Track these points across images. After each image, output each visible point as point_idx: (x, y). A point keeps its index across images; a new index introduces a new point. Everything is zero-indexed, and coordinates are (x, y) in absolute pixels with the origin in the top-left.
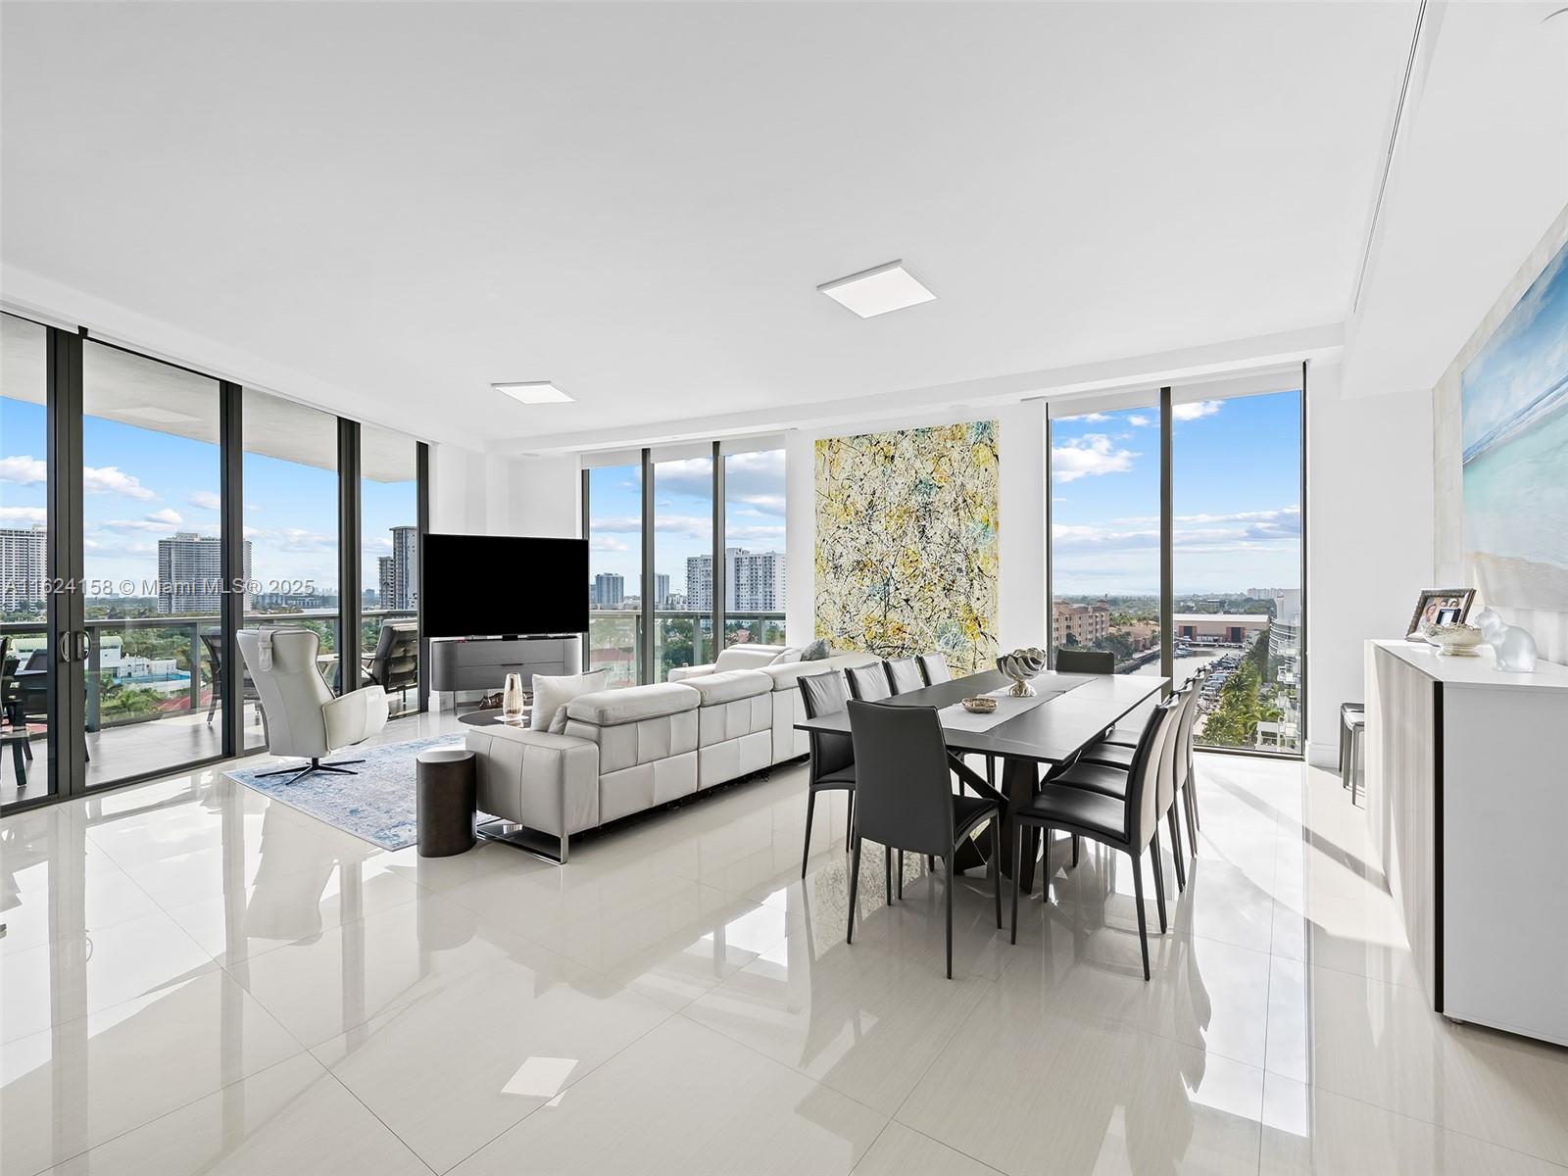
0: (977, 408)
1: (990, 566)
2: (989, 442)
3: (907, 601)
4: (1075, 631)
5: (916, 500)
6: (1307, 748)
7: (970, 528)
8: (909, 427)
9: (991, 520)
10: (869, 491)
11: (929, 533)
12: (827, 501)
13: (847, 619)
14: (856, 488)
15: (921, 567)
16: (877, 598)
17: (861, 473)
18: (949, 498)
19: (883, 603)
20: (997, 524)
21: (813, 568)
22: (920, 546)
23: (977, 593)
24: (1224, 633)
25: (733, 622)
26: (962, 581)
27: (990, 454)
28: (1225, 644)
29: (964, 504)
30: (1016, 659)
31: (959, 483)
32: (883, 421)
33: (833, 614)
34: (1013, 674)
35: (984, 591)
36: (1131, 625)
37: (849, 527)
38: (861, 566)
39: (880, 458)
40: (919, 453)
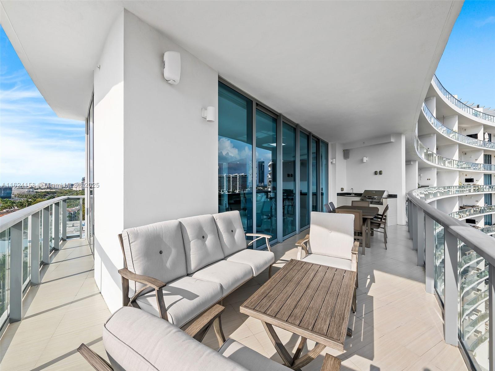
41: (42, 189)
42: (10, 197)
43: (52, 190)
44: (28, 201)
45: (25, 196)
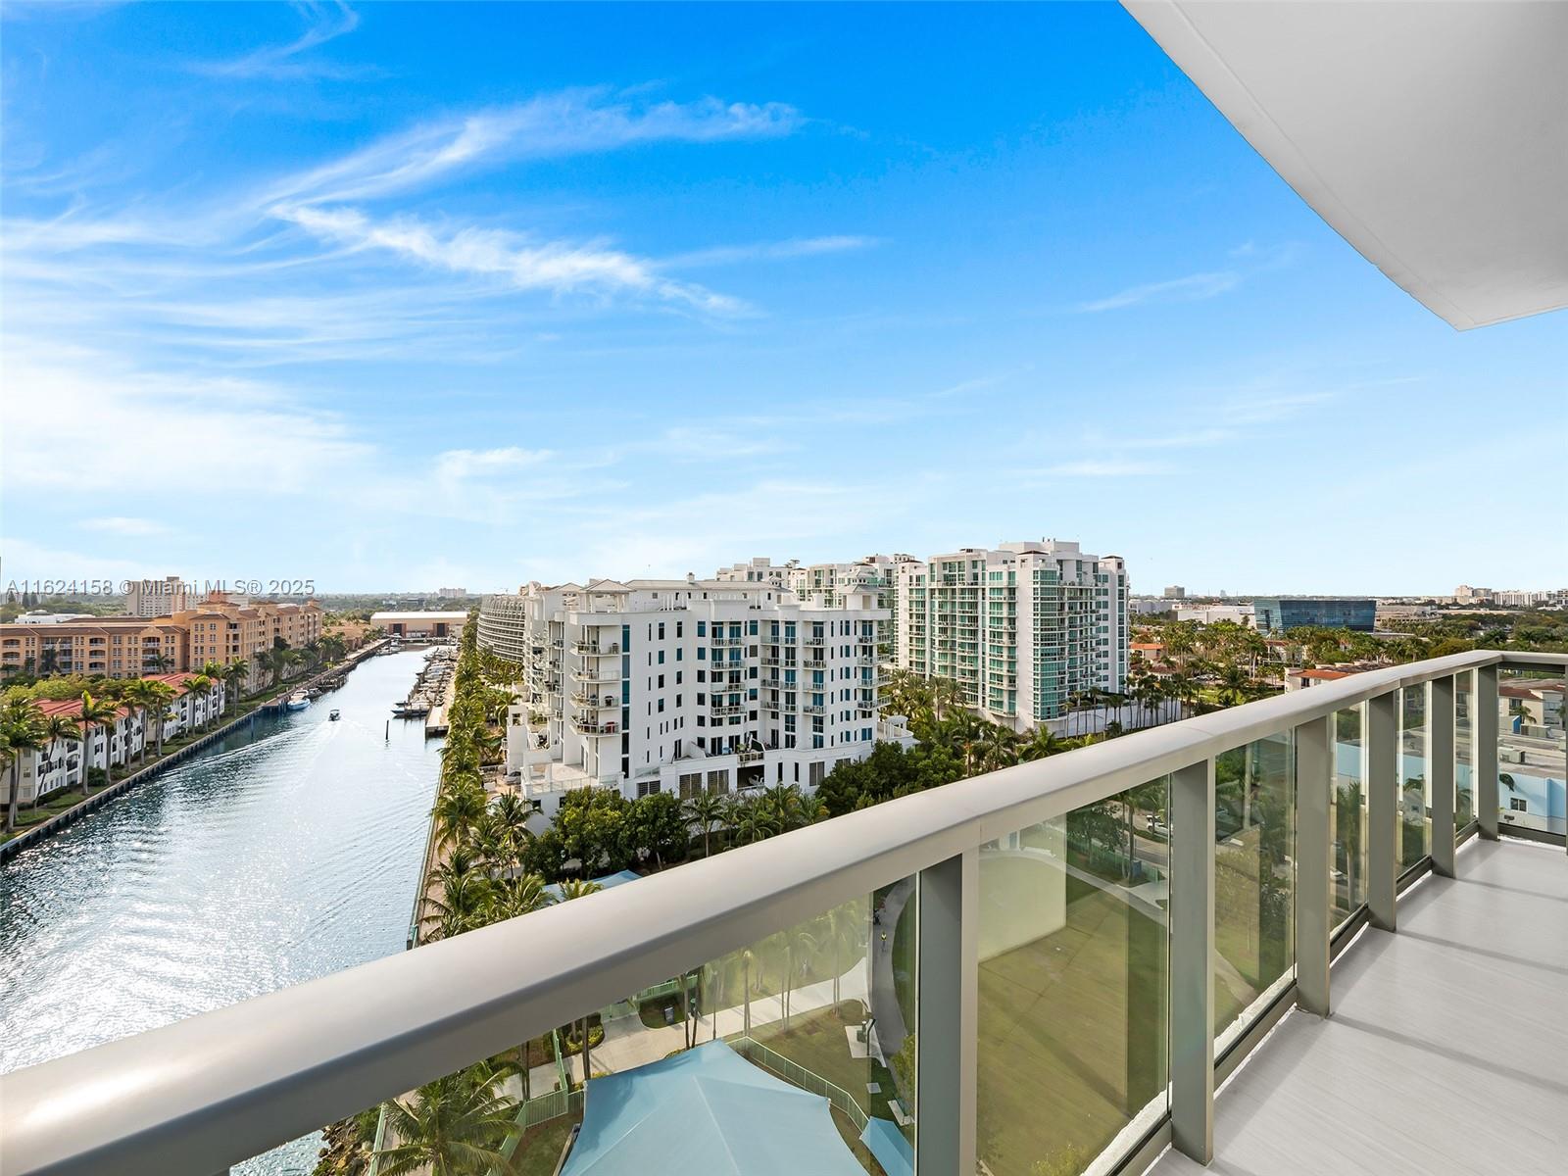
4: (284, 635)
24: (432, 629)
28: (433, 639)
41: (1463, 607)
42: (1371, 628)
43: (1495, 612)
44: (1419, 643)
45: (1411, 625)
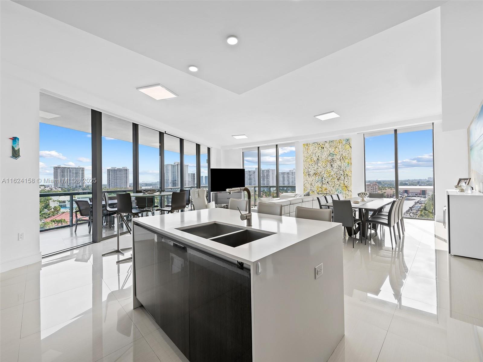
0: (346, 136)
1: (350, 174)
2: (349, 144)
3: (328, 182)
5: (330, 158)
6: (435, 217)
7: (344, 164)
8: (328, 140)
9: (350, 162)
10: (317, 156)
11: (333, 166)
12: (306, 159)
13: (312, 187)
14: (314, 155)
15: (331, 174)
16: (320, 182)
17: (315, 151)
18: (338, 157)
19: (321, 183)
20: (351, 163)
21: (303, 175)
22: (331, 169)
23: (346, 180)
24: (419, 192)
25: (281, 188)
26: (342, 177)
27: (349, 147)
28: (420, 196)
29: (342, 159)
30: (362, 194)
31: (341, 153)
32: (321, 139)
33: (308, 186)
34: (362, 197)
35: (348, 180)
36: (386, 190)
37: (312, 165)
38: (315, 174)
39: (320, 148)
40: (330, 146)
